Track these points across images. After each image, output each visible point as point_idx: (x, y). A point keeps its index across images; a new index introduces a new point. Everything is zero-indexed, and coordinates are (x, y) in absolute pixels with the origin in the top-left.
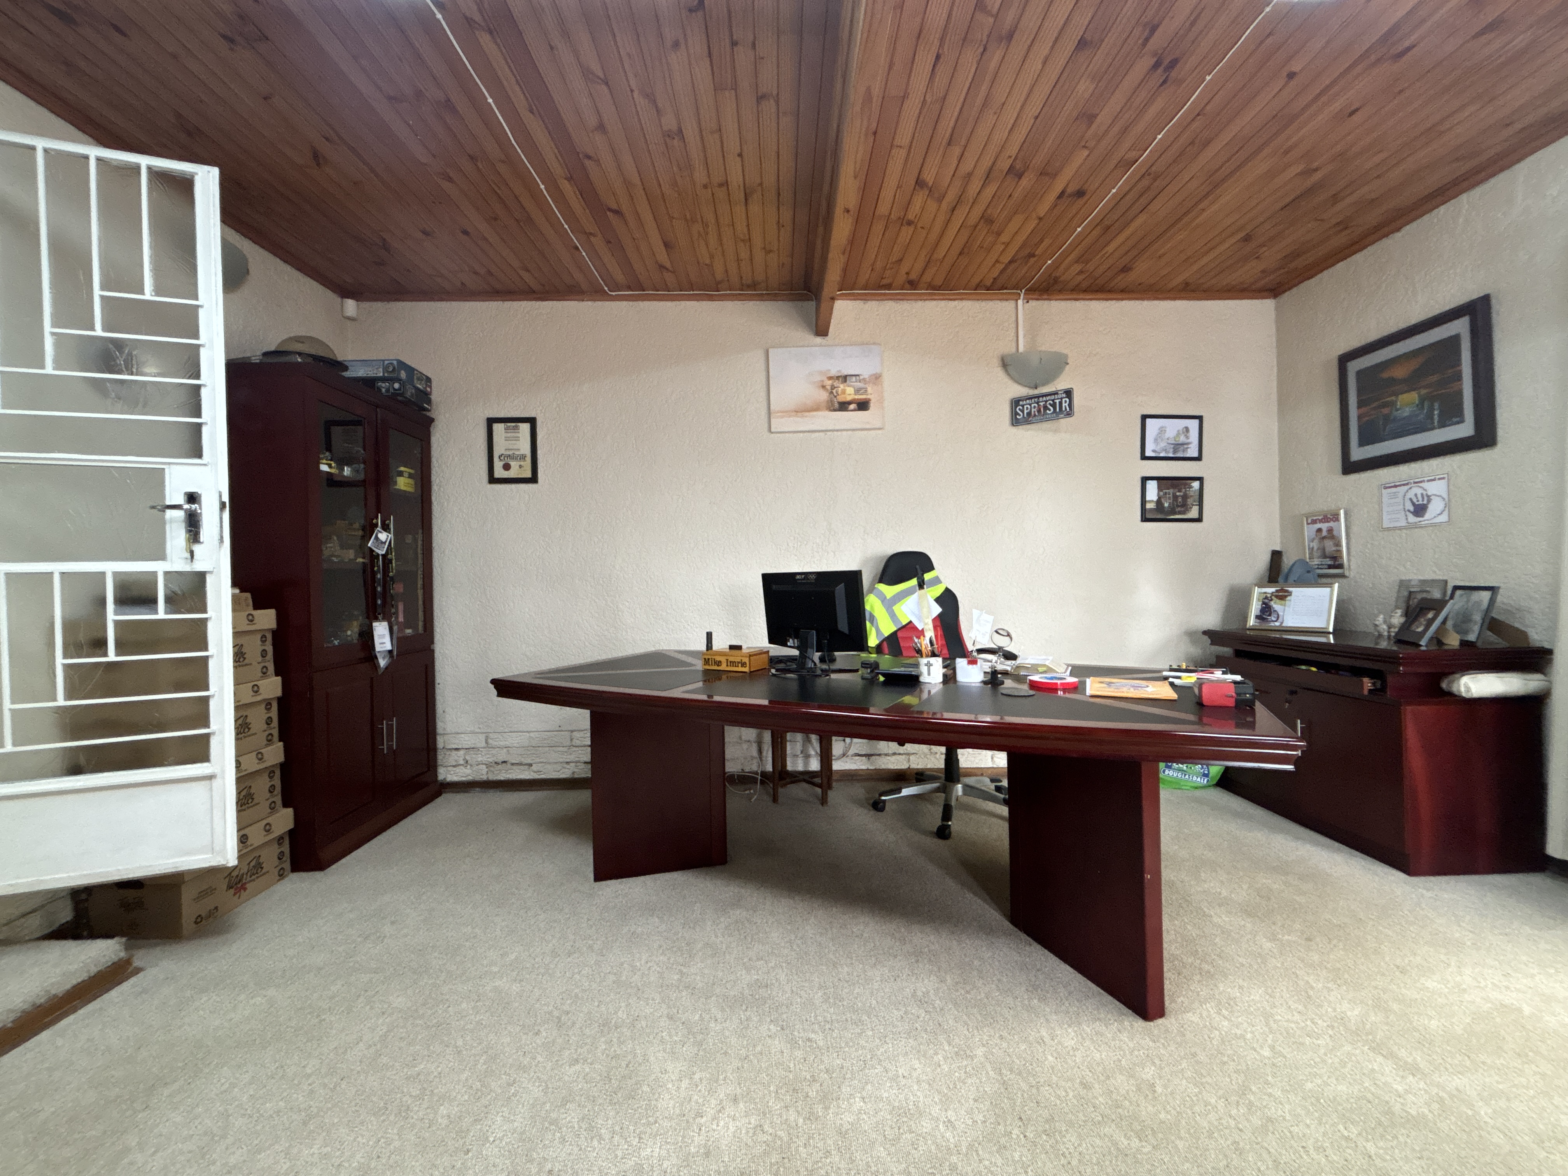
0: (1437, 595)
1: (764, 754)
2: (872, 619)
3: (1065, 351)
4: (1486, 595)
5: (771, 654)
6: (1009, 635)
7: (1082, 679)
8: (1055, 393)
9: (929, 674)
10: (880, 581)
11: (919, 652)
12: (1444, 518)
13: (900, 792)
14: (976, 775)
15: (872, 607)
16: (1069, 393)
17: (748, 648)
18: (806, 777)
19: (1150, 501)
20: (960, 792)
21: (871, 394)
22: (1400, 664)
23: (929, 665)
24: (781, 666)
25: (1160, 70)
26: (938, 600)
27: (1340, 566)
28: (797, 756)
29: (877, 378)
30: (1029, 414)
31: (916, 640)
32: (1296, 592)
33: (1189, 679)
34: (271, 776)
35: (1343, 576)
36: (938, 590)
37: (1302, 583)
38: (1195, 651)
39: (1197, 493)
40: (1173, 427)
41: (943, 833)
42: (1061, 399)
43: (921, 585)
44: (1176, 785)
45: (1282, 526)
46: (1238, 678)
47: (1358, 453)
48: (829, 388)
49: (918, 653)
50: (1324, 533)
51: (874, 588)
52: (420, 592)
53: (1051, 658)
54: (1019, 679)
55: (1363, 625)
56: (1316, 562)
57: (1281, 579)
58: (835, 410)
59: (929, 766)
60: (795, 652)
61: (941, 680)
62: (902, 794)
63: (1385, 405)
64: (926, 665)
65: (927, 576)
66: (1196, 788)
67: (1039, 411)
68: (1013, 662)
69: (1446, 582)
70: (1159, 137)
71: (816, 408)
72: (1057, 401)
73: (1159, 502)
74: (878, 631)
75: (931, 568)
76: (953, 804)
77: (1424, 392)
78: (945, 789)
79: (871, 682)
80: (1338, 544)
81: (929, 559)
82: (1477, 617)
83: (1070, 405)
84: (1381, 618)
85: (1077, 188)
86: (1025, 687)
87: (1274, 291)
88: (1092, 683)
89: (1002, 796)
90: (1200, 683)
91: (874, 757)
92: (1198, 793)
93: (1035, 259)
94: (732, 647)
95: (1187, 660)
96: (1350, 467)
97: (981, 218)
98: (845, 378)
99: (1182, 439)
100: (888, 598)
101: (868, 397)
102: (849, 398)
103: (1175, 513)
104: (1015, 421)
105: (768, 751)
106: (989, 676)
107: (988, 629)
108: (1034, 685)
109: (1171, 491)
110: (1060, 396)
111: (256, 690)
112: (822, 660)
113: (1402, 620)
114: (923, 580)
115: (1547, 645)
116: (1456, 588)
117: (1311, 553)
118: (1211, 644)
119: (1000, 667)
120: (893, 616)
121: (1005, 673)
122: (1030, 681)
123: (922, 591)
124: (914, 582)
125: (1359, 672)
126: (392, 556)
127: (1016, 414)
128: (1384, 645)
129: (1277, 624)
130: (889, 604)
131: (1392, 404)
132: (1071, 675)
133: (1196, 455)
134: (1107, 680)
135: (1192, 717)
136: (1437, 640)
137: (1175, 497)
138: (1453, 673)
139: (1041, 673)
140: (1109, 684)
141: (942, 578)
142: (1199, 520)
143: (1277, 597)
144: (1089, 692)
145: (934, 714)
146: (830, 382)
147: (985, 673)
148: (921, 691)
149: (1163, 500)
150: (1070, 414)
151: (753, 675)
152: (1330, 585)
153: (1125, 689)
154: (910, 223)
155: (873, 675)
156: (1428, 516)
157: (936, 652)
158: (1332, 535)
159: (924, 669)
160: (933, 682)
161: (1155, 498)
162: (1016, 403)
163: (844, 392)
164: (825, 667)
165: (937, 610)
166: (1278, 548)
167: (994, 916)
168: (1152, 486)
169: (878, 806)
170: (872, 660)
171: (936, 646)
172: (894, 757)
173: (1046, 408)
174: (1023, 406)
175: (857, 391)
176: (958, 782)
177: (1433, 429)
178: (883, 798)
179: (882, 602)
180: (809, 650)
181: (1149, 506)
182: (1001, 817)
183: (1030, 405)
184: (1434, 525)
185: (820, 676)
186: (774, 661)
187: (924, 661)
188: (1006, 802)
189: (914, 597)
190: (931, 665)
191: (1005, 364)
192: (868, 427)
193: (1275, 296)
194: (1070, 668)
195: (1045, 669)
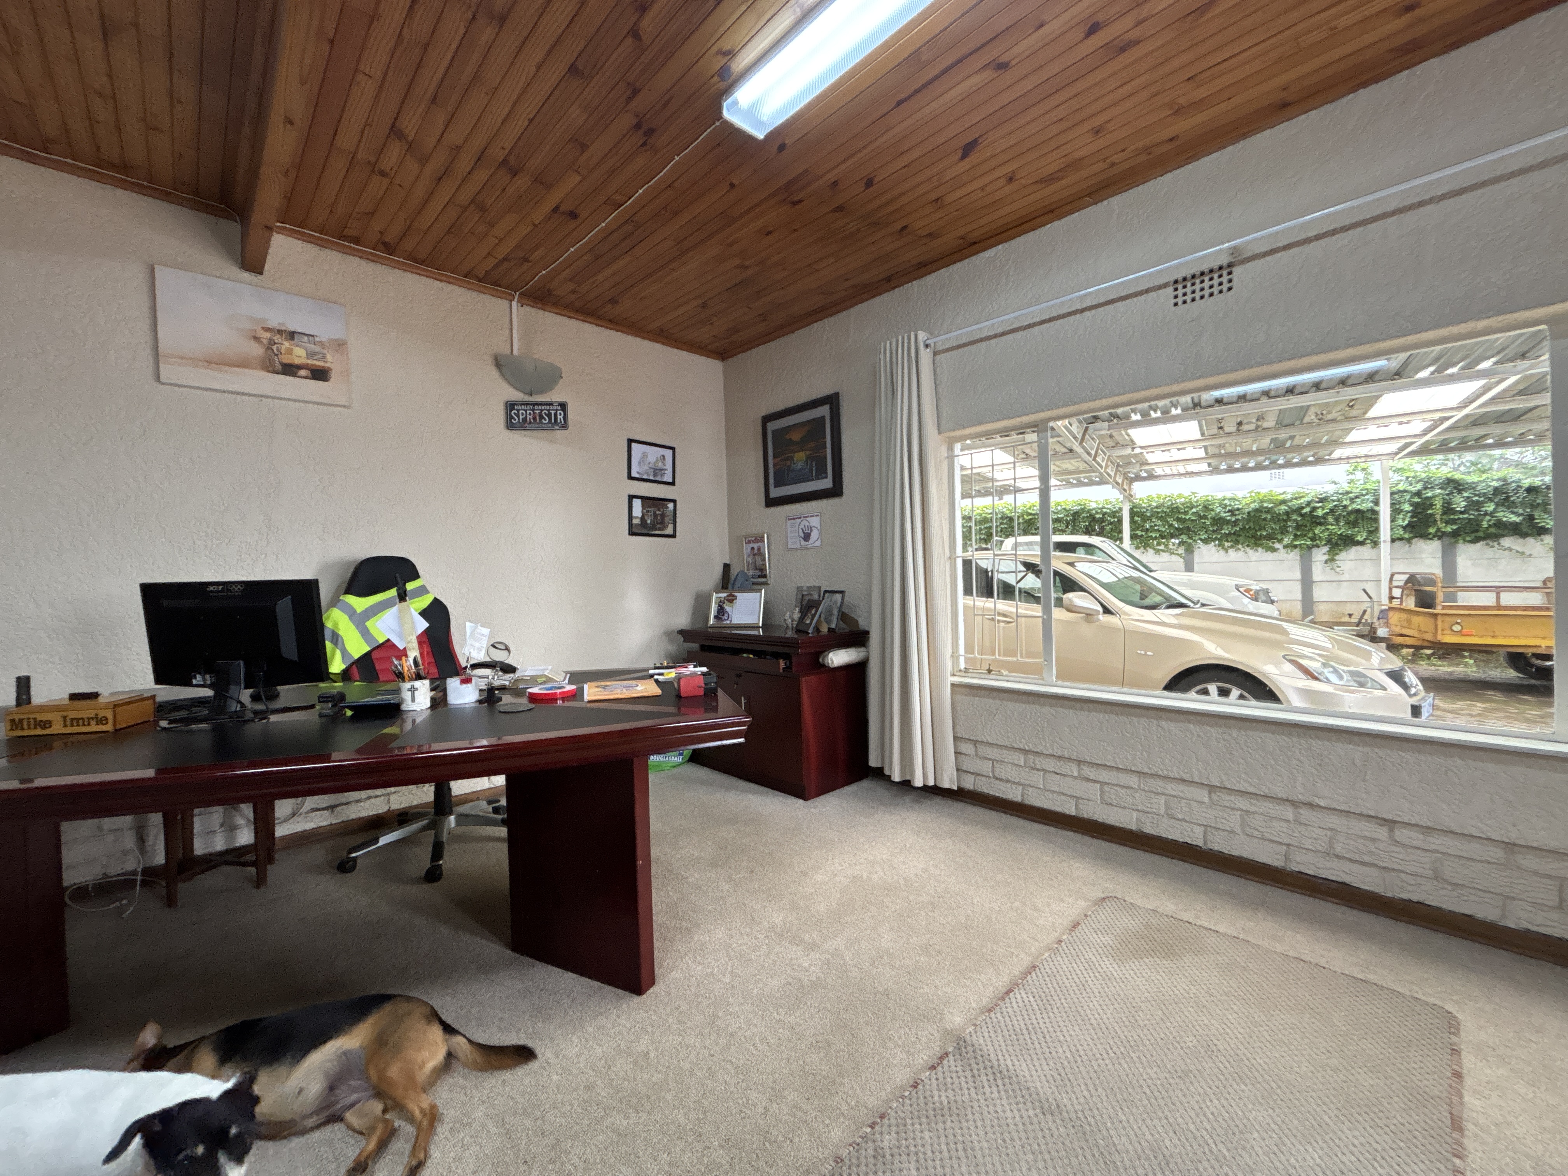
0: (816, 597)
1: (150, 841)
2: (336, 638)
3: (560, 365)
4: (838, 597)
5: (158, 699)
6: (507, 649)
7: (580, 685)
8: (550, 404)
9: (413, 700)
10: (348, 592)
11: (400, 676)
12: (818, 543)
13: (378, 842)
14: (472, 801)
15: (336, 624)
16: (563, 406)
17: (112, 694)
18: (230, 858)
19: (637, 517)
20: (453, 824)
21: (331, 361)
22: (799, 648)
23: (413, 690)
24: (183, 714)
25: (641, 132)
26: (424, 614)
27: (765, 576)
28: (215, 832)
29: (340, 345)
30: (525, 420)
31: (396, 662)
32: (739, 595)
33: (670, 674)
35: (766, 584)
36: (425, 602)
37: (744, 589)
38: (672, 648)
39: (672, 513)
40: (654, 454)
41: (433, 875)
42: (557, 410)
43: (402, 596)
44: (659, 767)
45: (730, 543)
46: (704, 669)
47: (775, 493)
48: (265, 341)
49: (398, 677)
50: (756, 551)
51: (339, 600)
53: (550, 667)
54: (517, 692)
55: (777, 621)
56: (751, 573)
57: (730, 586)
58: (278, 373)
59: (415, 803)
60: (208, 693)
61: (429, 705)
62: (380, 844)
63: (787, 459)
64: (409, 690)
65: (410, 586)
66: (674, 767)
67: (534, 419)
68: (512, 675)
69: (820, 587)
70: (641, 191)
71: (243, 363)
72: (553, 412)
73: (643, 519)
74: (345, 653)
75: (415, 575)
76: (444, 839)
77: (808, 453)
78: (435, 825)
79: (333, 720)
80: (764, 560)
81: (413, 566)
82: (835, 612)
83: (565, 417)
84: (788, 614)
85: (572, 208)
86: (524, 700)
87: (722, 355)
88: (589, 688)
89: (500, 817)
90: (679, 678)
91: (339, 808)
92: (675, 771)
93: (530, 264)
94: (74, 697)
95: (666, 657)
96: (771, 502)
97: (471, 203)
98: (291, 335)
99: (660, 465)
100: (359, 611)
101: (327, 365)
102: (297, 361)
103: (656, 530)
104: (510, 425)
105: (156, 836)
106: (485, 694)
107: (485, 643)
108: (533, 698)
109: (652, 509)
110: (555, 408)
112: (255, 698)
113: (799, 615)
114: (405, 592)
115: (867, 629)
116: (826, 592)
117: (748, 566)
118: (685, 641)
119: (497, 683)
120: (365, 634)
121: (503, 688)
122: (530, 693)
123: (404, 604)
124: (393, 592)
125: (777, 656)
127: (512, 418)
128: (790, 634)
129: (728, 622)
130: (360, 620)
131: (792, 458)
132: (570, 682)
133: (671, 480)
134: (603, 683)
135: (672, 710)
136: (817, 630)
137: (655, 515)
138: (823, 652)
139: (541, 684)
140: (604, 687)
141: (429, 588)
142: (673, 536)
143: (728, 600)
144: (586, 698)
145: (419, 746)
146: (268, 335)
147: (481, 690)
148: (403, 721)
149: (646, 518)
150: (565, 426)
151: (120, 735)
152: (760, 591)
153: (618, 691)
154: (383, 174)
155: (336, 709)
156: (810, 542)
157: (422, 673)
158: (760, 553)
159: (407, 695)
160: (418, 709)
161: (640, 515)
162: (510, 406)
163: (290, 351)
164: (260, 707)
165: (423, 625)
166: (728, 562)
167: (494, 949)
168: (637, 504)
169: (345, 866)
170: (335, 691)
171: (421, 667)
172: (368, 802)
173: (541, 417)
174: (518, 411)
175: (311, 355)
176: (451, 813)
177: (812, 480)
178: (354, 855)
179: (351, 618)
180: (232, 687)
181: (636, 521)
182: (500, 840)
183: (526, 411)
184: (812, 548)
185: (253, 721)
186: (163, 709)
187: (407, 685)
188: (504, 822)
189: (394, 610)
190: (417, 689)
191: (499, 363)
192: (327, 401)
193: (723, 359)
194: (568, 676)
195: (544, 679)
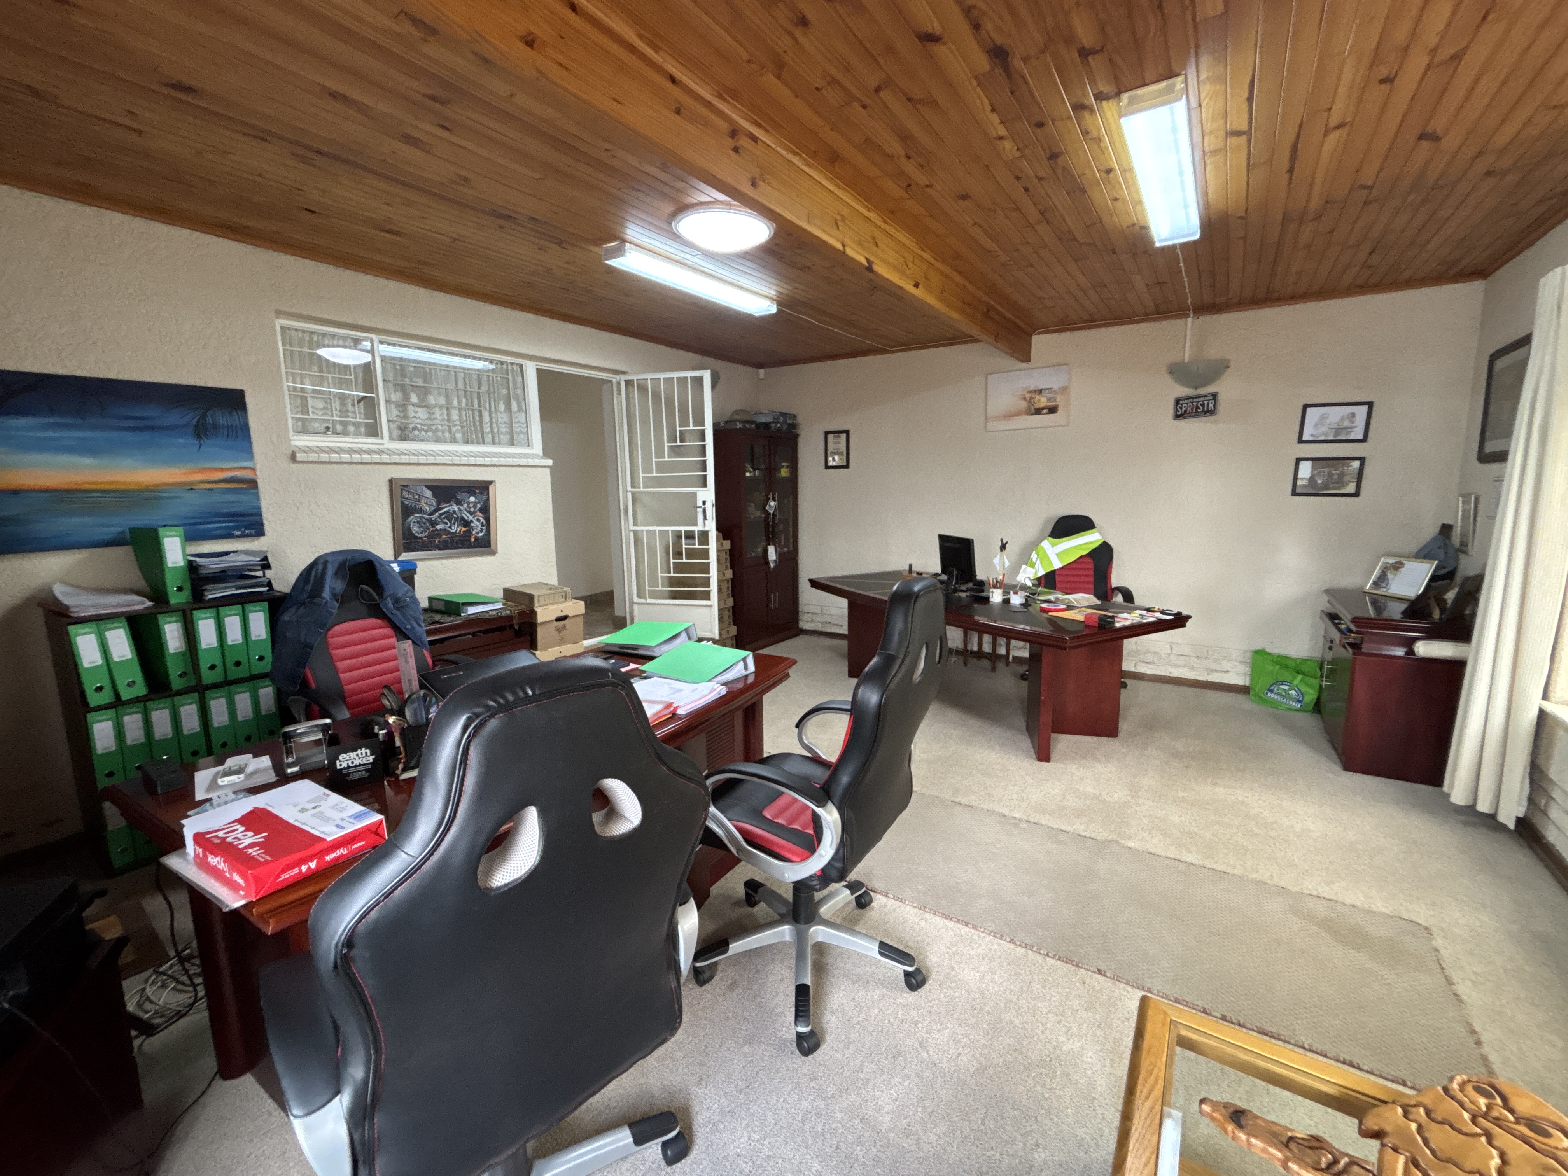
18: (983, 655)
19: (1302, 479)
21: (1060, 401)
29: (1064, 390)
34: (729, 611)
39: (1357, 471)
40: (1336, 414)
48: (1028, 399)
50: (1466, 514)
52: (791, 529)
56: (1460, 538)
58: (1032, 414)
66: (1291, 710)
71: (1018, 414)
73: (1312, 479)
96: (1481, 457)
98: (1040, 392)
99: (1346, 424)
101: (1057, 404)
102: (1042, 405)
103: (1328, 489)
109: (1327, 469)
111: (724, 574)
117: (1460, 530)
126: (777, 513)
129: (1385, 590)
133: (1360, 437)
137: (1330, 475)
142: (1356, 494)
146: (1030, 395)
149: (1316, 478)
158: (1468, 516)
160: (996, 602)
161: (1309, 476)
163: (1039, 401)
168: (1306, 466)
175: (1049, 400)
181: (1299, 483)
191: (1173, 369)
192: (1054, 424)
193: (1485, 278)
